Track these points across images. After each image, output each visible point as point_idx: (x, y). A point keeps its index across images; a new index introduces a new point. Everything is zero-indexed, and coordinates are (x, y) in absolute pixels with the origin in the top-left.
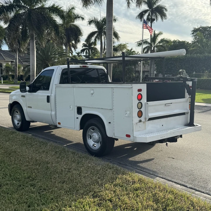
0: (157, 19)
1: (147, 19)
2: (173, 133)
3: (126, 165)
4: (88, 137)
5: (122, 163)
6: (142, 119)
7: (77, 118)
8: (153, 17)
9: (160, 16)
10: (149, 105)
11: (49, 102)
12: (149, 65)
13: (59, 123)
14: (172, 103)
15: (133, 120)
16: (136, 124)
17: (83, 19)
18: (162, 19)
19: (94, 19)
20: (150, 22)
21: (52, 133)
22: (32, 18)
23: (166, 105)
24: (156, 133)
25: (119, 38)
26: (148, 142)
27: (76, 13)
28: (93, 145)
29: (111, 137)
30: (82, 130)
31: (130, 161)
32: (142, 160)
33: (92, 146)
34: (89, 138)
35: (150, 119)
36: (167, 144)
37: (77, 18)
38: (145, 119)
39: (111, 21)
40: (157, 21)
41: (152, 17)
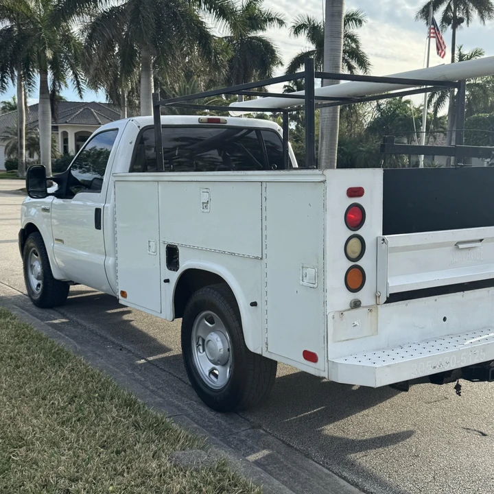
0: (468, 19)
1: (443, 18)
2: (484, 349)
3: (308, 456)
4: (198, 345)
5: (295, 444)
6: (365, 295)
7: (167, 281)
8: (459, 15)
9: (477, 11)
10: (389, 246)
11: (100, 229)
12: (445, 134)
13: (124, 294)
14: (481, 240)
15: (325, 303)
16: (337, 316)
17: (281, 22)
18: (482, 17)
19: (307, 21)
20: (450, 26)
21: (126, 317)
22: (143, 17)
23: (461, 246)
24: (415, 346)
25: (370, 67)
26: (378, 385)
27: (264, 9)
28: (211, 372)
29: (259, 352)
30: (181, 319)
31: (327, 436)
32: (367, 436)
33: (207, 374)
34: (201, 348)
35: (395, 298)
36: (458, 388)
37: (268, 23)
38: (377, 297)
39: (337, 14)
40: (468, 23)
41: (457, 14)
